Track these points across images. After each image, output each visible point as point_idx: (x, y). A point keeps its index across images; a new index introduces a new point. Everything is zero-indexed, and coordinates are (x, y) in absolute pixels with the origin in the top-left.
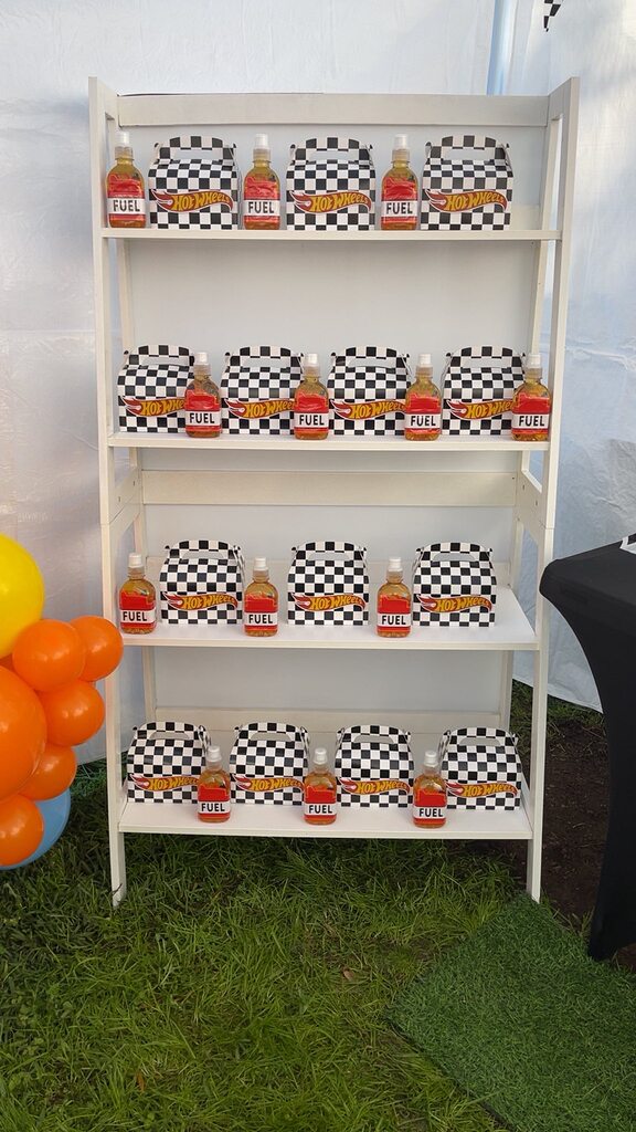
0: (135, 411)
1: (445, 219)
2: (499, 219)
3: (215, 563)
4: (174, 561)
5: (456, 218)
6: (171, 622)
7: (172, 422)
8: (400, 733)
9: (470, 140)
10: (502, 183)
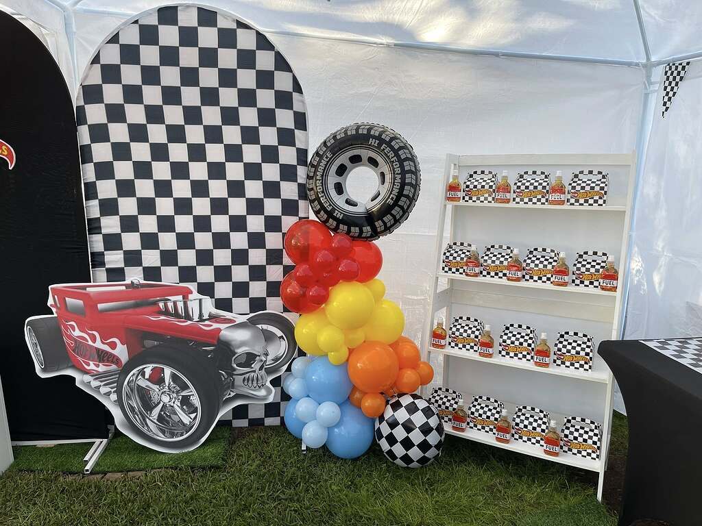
0: (449, 265)
1: (577, 201)
2: (601, 202)
3: (472, 326)
4: (456, 324)
5: (582, 201)
6: (452, 347)
7: (461, 270)
8: (545, 413)
9: (591, 172)
10: (602, 188)
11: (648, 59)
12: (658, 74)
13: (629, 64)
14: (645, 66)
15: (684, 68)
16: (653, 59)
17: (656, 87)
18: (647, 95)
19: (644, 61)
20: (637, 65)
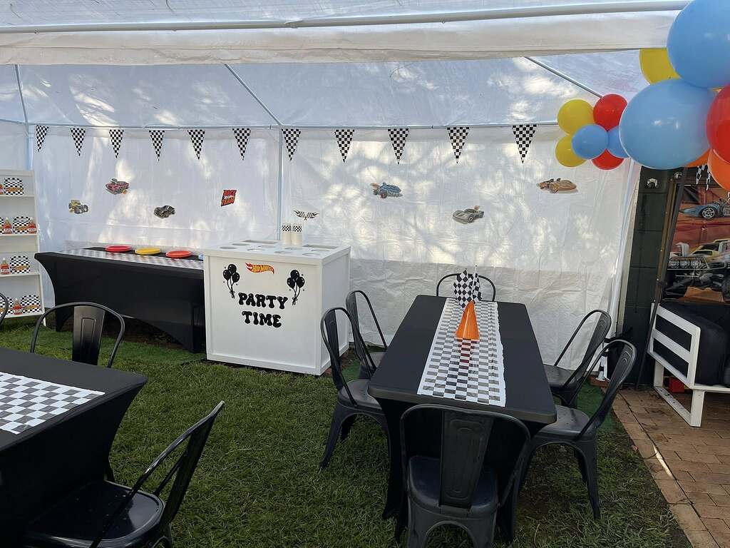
9: (13, 179)
10: (21, 187)
11: (26, 121)
12: (32, 129)
13: (17, 123)
14: (25, 124)
15: (46, 129)
16: (29, 121)
17: (32, 136)
18: (28, 140)
19: (24, 121)
20: (21, 123)
